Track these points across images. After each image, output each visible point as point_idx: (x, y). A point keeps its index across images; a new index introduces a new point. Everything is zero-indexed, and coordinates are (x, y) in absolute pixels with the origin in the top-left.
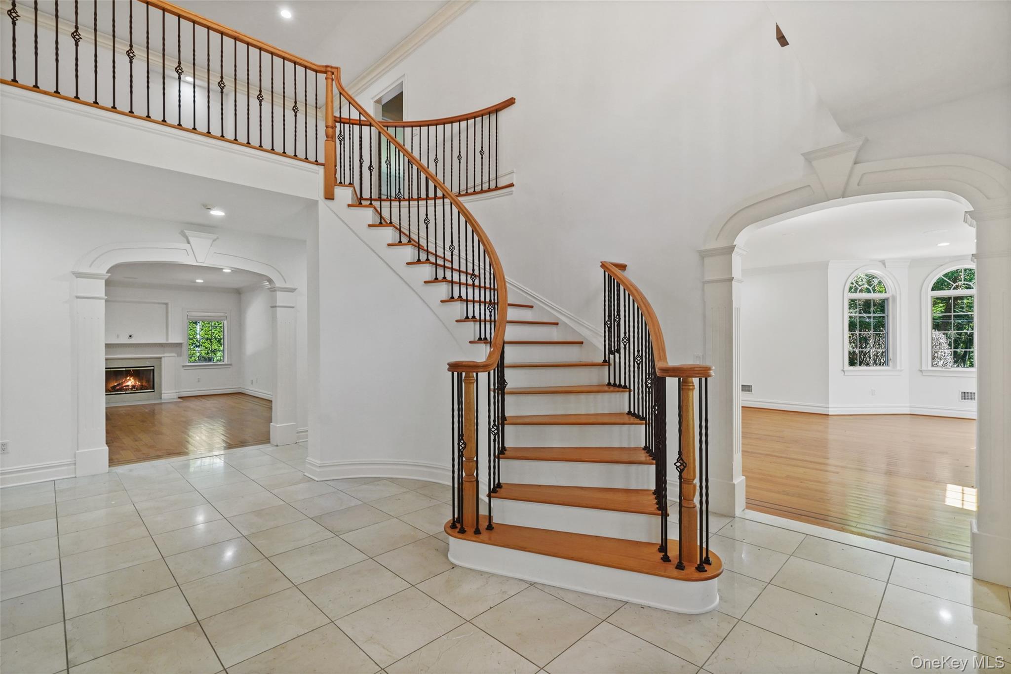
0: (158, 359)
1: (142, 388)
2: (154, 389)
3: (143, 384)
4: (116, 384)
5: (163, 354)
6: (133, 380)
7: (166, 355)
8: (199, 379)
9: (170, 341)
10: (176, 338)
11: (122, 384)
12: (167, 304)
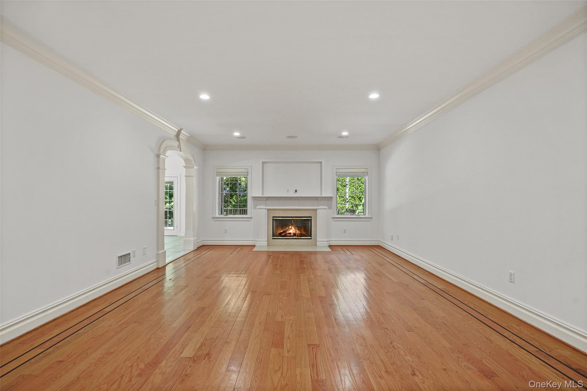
0: (313, 211)
1: (301, 235)
2: (311, 237)
3: (302, 233)
4: (282, 231)
5: (318, 206)
6: (294, 229)
7: (320, 207)
8: (345, 230)
9: (323, 195)
10: (328, 193)
11: (286, 232)
12: (321, 163)
